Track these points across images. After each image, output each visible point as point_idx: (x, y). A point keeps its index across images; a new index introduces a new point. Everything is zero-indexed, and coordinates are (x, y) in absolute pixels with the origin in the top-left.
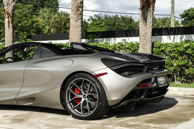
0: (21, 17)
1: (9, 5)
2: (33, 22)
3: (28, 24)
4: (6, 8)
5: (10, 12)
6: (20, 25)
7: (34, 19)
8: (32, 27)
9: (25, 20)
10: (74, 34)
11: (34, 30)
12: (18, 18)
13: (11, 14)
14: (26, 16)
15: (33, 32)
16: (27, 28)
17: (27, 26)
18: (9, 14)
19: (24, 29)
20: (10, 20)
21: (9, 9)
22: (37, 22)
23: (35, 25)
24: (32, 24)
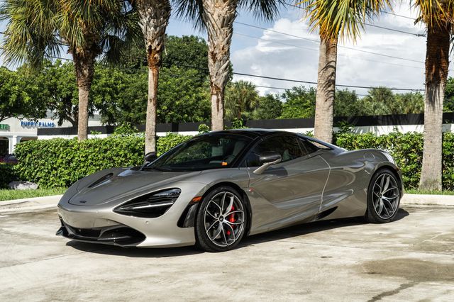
0: (179, 91)
1: (219, 75)
2: (198, 99)
3: (191, 102)
4: (214, 80)
5: (220, 85)
6: (177, 103)
7: (200, 95)
8: (198, 108)
9: (186, 95)
10: (323, 119)
11: (200, 112)
12: (174, 91)
13: (221, 88)
14: (186, 88)
15: (198, 115)
16: (189, 109)
17: (190, 106)
18: (219, 89)
19: (184, 110)
20: (220, 97)
21: (218, 82)
22: (204, 98)
23: (201, 103)
24: (197, 102)
